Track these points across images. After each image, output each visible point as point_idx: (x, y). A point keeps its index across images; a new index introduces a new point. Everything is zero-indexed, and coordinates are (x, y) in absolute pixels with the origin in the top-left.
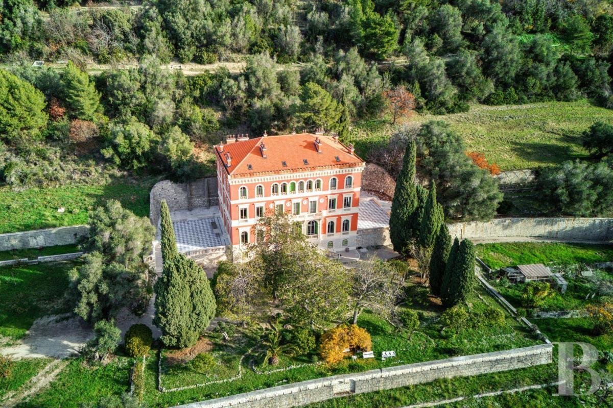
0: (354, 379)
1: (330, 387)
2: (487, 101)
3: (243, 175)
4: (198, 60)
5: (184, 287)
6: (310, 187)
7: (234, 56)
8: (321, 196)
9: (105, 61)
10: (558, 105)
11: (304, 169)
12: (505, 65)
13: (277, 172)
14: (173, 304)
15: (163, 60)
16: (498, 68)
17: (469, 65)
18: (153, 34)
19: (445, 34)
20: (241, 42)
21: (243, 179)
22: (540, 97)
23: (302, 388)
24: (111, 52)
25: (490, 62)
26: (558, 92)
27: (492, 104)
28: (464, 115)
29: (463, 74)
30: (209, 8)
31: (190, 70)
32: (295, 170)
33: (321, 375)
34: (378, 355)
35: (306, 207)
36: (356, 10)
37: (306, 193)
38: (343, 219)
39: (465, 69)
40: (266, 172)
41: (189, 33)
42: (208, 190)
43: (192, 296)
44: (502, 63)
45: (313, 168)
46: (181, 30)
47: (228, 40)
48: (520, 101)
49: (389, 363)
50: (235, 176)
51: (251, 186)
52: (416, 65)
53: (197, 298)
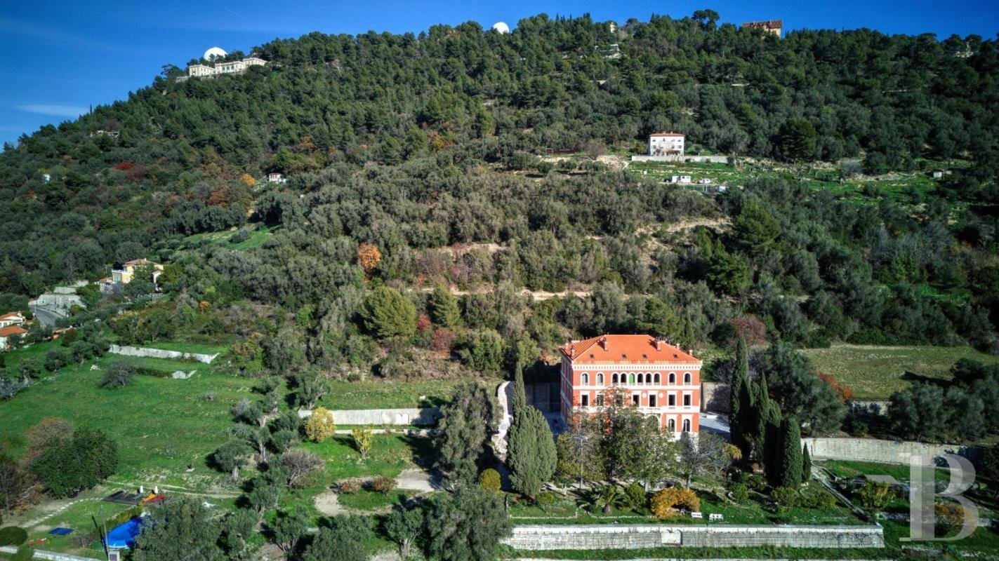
0: (682, 529)
1: (658, 534)
2: (852, 340)
3: (585, 362)
4: (548, 288)
5: (531, 431)
6: (648, 379)
7: (583, 286)
8: (660, 391)
9: (465, 289)
10: (933, 349)
11: (643, 362)
12: (867, 306)
13: (617, 361)
14: (523, 443)
15: (518, 285)
16: (859, 308)
17: (825, 303)
18: (509, 267)
19: (802, 276)
20: (590, 274)
21: (586, 366)
22: (912, 339)
23: (632, 529)
24: (471, 280)
25: (850, 302)
26: (933, 335)
27: (857, 343)
28: (823, 351)
29: (820, 310)
30: (561, 246)
31: (539, 296)
32: (634, 361)
33: (651, 522)
34: (706, 516)
35: (644, 400)
36: (705, 250)
37: (644, 385)
38: (684, 417)
39: (822, 306)
40: (606, 359)
41: (541, 266)
42: (551, 394)
43: (538, 440)
44: (863, 303)
45: (652, 362)
46: (534, 264)
47: (578, 272)
48: (888, 342)
49: (716, 522)
50: (578, 362)
51: (593, 373)
52: (768, 300)
53: (542, 443)
